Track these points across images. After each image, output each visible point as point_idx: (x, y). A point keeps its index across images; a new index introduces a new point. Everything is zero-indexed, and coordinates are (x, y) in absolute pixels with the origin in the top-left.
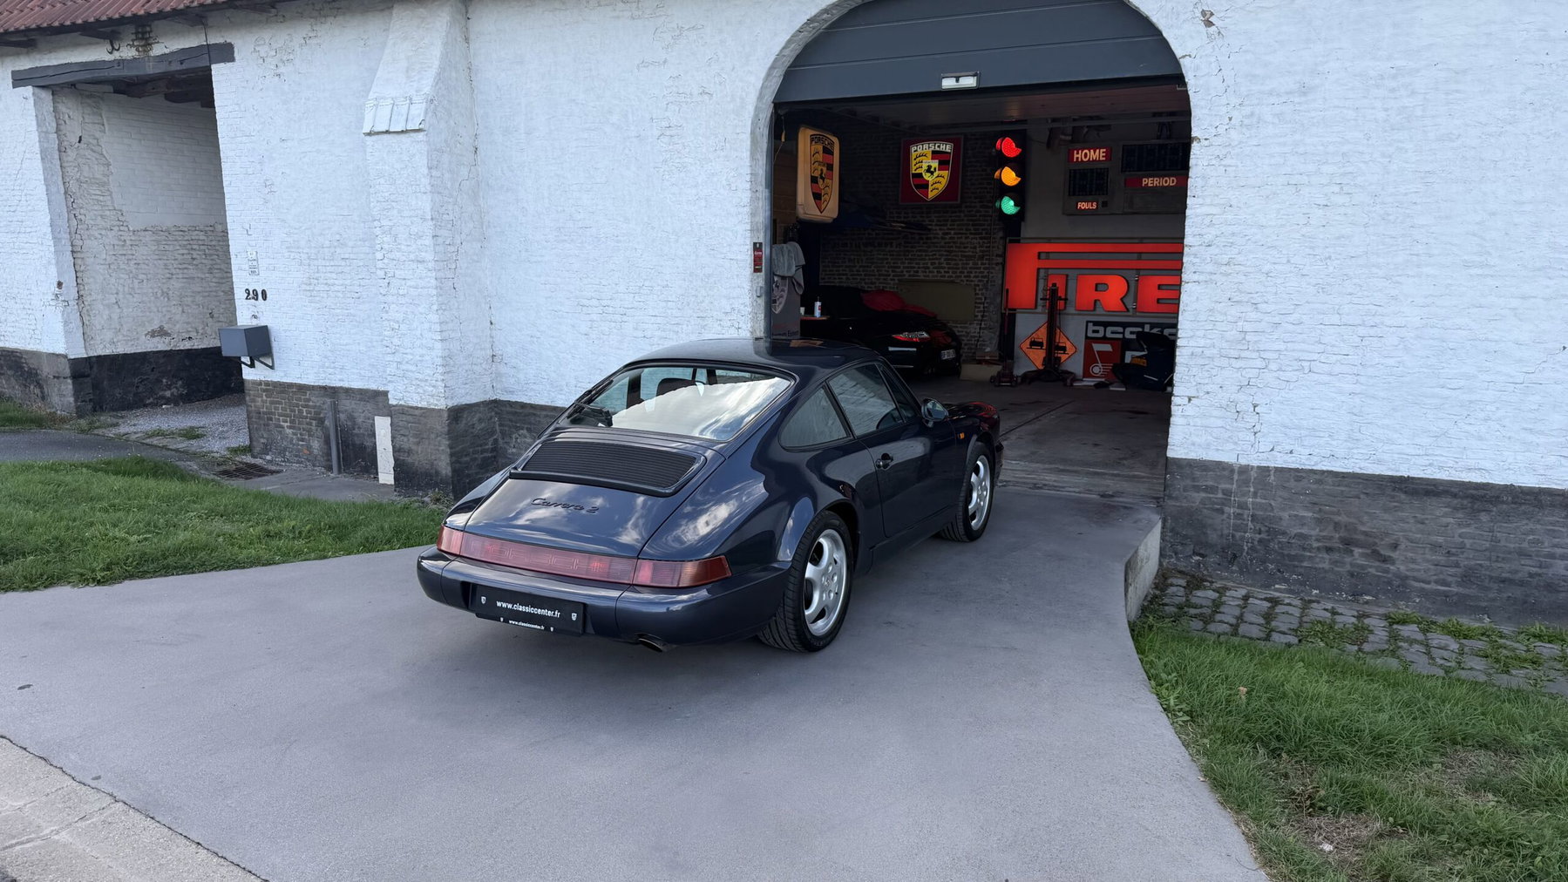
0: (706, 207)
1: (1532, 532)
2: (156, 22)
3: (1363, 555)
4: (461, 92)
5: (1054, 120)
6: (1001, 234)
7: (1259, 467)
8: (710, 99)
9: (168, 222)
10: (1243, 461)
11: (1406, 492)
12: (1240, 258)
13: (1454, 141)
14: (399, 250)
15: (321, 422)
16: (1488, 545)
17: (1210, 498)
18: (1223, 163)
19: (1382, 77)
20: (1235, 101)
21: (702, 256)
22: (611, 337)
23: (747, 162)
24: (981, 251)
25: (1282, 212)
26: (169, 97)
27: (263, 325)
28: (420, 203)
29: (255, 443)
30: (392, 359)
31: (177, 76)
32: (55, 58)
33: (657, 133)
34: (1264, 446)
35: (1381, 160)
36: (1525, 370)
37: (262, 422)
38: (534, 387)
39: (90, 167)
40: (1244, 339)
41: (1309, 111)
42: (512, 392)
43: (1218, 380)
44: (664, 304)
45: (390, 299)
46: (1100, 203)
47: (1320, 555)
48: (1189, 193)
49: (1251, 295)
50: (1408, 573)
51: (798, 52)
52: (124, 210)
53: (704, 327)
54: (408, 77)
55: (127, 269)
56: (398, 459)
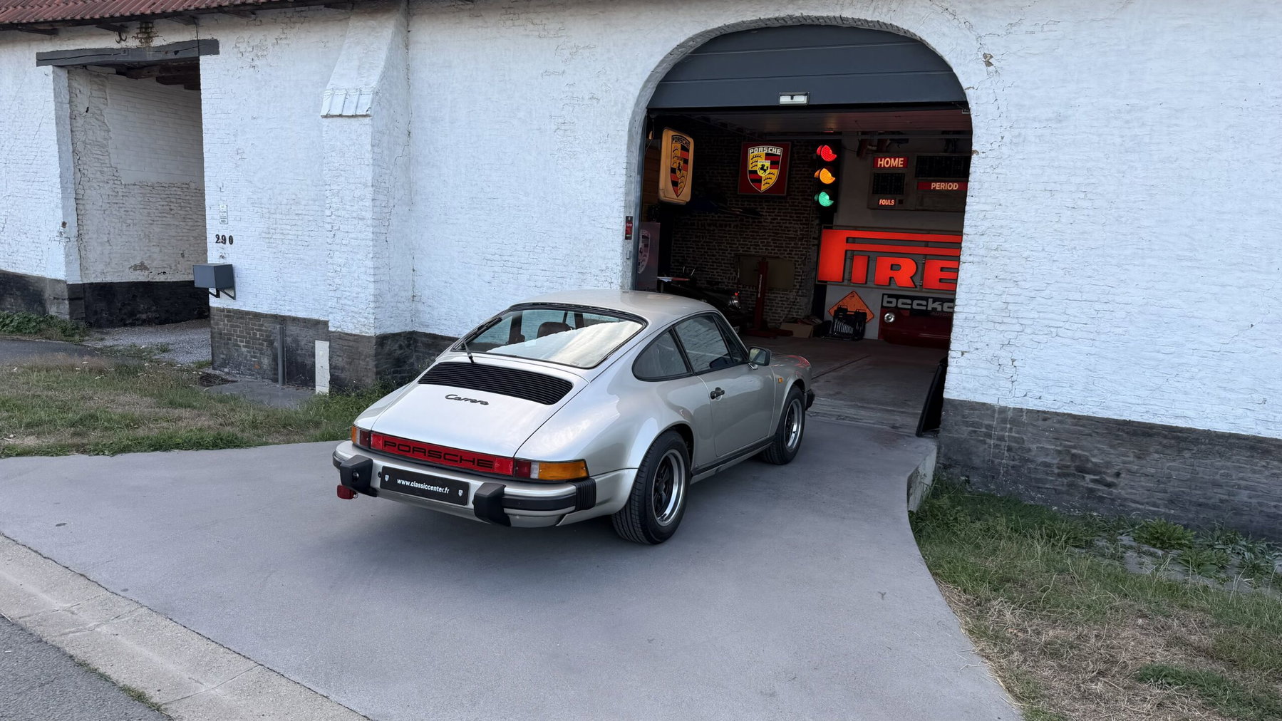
0: (590, 187)
1: (1222, 467)
2: (157, 20)
3: (1094, 481)
4: (400, 87)
5: (864, 133)
6: (817, 222)
7: (1014, 408)
8: (597, 103)
9: (153, 178)
10: (1003, 404)
11: (1127, 433)
12: (1006, 246)
13: (1173, 164)
14: (345, 209)
15: (271, 343)
16: (1189, 477)
17: (975, 432)
18: (996, 171)
19: (1119, 111)
20: (1006, 124)
21: (585, 225)
22: (509, 285)
23: (625, 154)
24: (801, 234)
25: (1039, 211)
26: (160, 80)
27: (228, 263)
28: (363, 173)
29: (216, 358)
30: (333, 295)
31: (170, 63)
32: (73, 45)
33: (554, 127)
34: (1019, 393)
35: (1116, 175)
36: (1221, 341)
37: (223, 342)
38: (446, 322)
39: (93, 132)
40: (1007, 308)
41: (1063, 135)
42: (427, 326)
43: (986, 339)
44: (553, 261)
45: (335, 247)
46: (897, 200)
47: (1060, 480)
48: (968, 194)
49: (1013, 275)
50: (1127, 496)
51: (669, 69)
52: (119, 166)
53: (583, 280)
54: (359, 74)
55: (118, 214)
56: (333, 375)
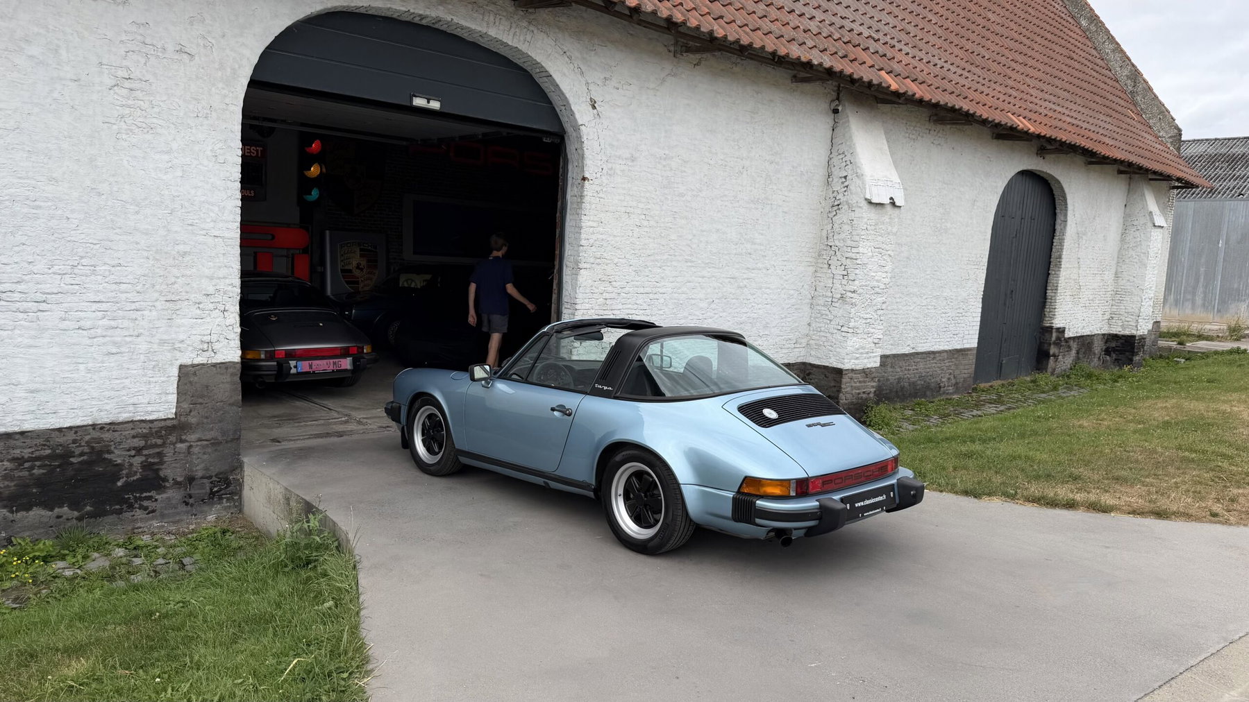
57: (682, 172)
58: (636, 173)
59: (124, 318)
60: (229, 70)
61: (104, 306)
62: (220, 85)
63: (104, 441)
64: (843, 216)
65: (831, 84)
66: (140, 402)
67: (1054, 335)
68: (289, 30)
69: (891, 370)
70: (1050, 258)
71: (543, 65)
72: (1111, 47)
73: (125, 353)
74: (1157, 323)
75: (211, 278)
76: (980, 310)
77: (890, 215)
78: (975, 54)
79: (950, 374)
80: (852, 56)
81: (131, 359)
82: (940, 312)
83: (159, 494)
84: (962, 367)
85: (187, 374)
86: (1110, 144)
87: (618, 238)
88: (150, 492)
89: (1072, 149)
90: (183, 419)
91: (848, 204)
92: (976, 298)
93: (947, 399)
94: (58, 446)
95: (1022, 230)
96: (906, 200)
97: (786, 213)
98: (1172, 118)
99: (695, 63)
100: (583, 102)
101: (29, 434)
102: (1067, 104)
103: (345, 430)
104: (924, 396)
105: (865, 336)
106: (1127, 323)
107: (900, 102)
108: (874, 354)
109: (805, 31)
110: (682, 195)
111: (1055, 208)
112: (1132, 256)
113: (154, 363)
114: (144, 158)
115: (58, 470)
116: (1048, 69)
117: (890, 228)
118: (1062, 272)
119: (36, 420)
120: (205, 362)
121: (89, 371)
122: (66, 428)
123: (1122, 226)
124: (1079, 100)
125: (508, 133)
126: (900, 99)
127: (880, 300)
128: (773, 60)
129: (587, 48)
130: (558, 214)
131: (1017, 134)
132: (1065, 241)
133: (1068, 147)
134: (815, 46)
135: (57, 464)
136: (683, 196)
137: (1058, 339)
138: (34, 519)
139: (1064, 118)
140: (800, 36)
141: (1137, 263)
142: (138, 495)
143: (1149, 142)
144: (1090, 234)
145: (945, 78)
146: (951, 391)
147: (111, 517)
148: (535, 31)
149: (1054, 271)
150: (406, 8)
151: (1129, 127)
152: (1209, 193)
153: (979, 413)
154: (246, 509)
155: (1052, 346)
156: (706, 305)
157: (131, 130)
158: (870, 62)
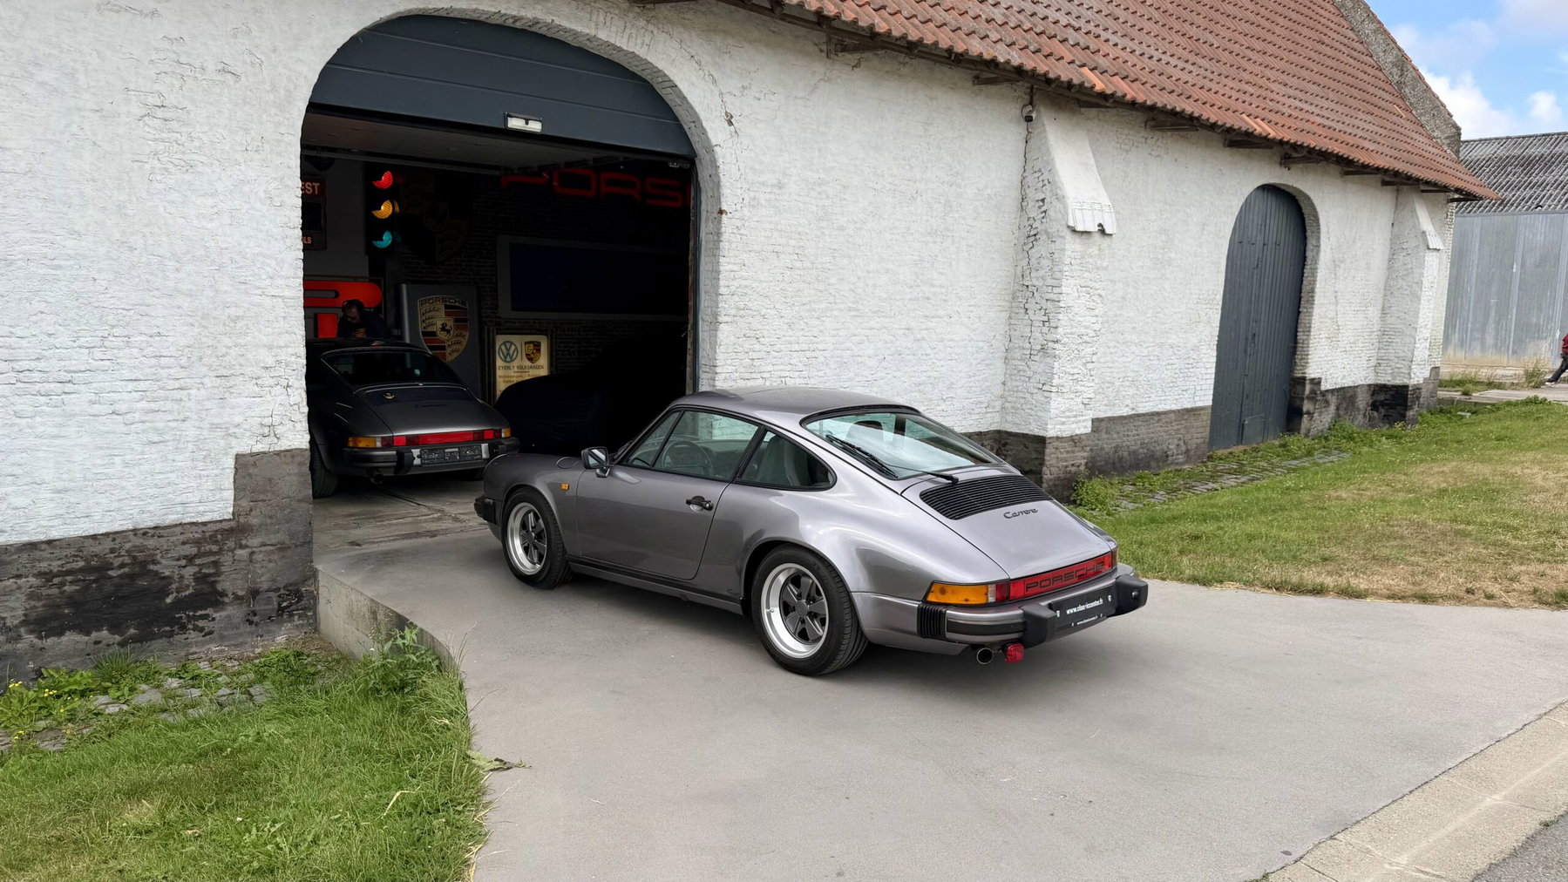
8: (236, 82)
18: (740, 232)
19: (814, 183)
20: (745, 186)
21: (225, 292)
33: (138, 110)
35: (814, 239)
36: (872, 372)
41: (782, 201)
57: (841, 200)
58: (785, 203)
59: (166, 399)
60: (282, 91)
61: (142, 385)
62: (273, 111)
63: (149, 549)
64: (1041, 249)
65: (1022, 87)
66: (189, 500)
67: (1308, 388)
68: (354, 39)
69: (1104, 436)
70: (1301, 292)
71: (666, 72)
72: (1373, 26)
73: (168, 441)
74: (1435, 369)
75: (270, 347)
76: (1214, 360)
77: (1100, 245)
78: (1201, 41)
79: (1180, 439)
80: (1046, 51)
81: (177, 448)
82: (1164, 363)
83: (215, 612)
84: (1194, 430)
85: (245, 466)
86: (1371, 148)
87: (765, 285)
88: (205, 609)
89: (1323, 156)
90: (242, 520)
91: (1046, 232)
92: (1209, 345)
93: (1176, 470)
94: (92, 556)
95: (1264, 261)
96: (1119, 226)
97: (971, 246)
98: (1449, 114)
99: (853, 64)
100: (716, 117)
101: (58, 543)
102: (1317, 101)
103: (439, 528)
104: (1148, 467)
105: (1073, 396)
106: (1397, 370)
107: (1108, 104)
108: (1084, 418)
109: (988, 21)
110: (841, 228)
111: (1304, 231)
112: (1401, 287)
113: (204, 453)
114: (183, 203)
115: (94, 585)
116: (1293, 58)
117: (1099, 262)
118: (1315, 311)
119: (65, 526)
120: (267, 450)
121: (126, 464)
122: (102, 535)
123: (1388, 251)
124: (1332, 95)
125: (625, 158)
126: (1107, 101)
127: (1089, 350)
128: (949, 58)
129: (719, 50)
130: (690, 257)
131: (1256, 140)
132: (1319, 271)
133: (1318, 154)
134: (1001, 40)
135: (92, 578)
136: (843, 230)
137: (1313, 392)
138: (68, 646)
139: (1313, 118)
140: (982, 27)
141: (1408, 295)
142: (191, 614)
143: (1420, 145)
144: (1349, 261)
145: (1163, 74)
146: (1181, 460)
147: (160, 641)
148: (655, 32)
149: (1305, 308)
150: (496, 8)
151: (1395, 127)
152: (1500, 205)
153: (1215, 486)
154: (322, 627)
155: (1306, 402)
156: (877, 363)
157: (167, 170)
158: (1068, 57)
